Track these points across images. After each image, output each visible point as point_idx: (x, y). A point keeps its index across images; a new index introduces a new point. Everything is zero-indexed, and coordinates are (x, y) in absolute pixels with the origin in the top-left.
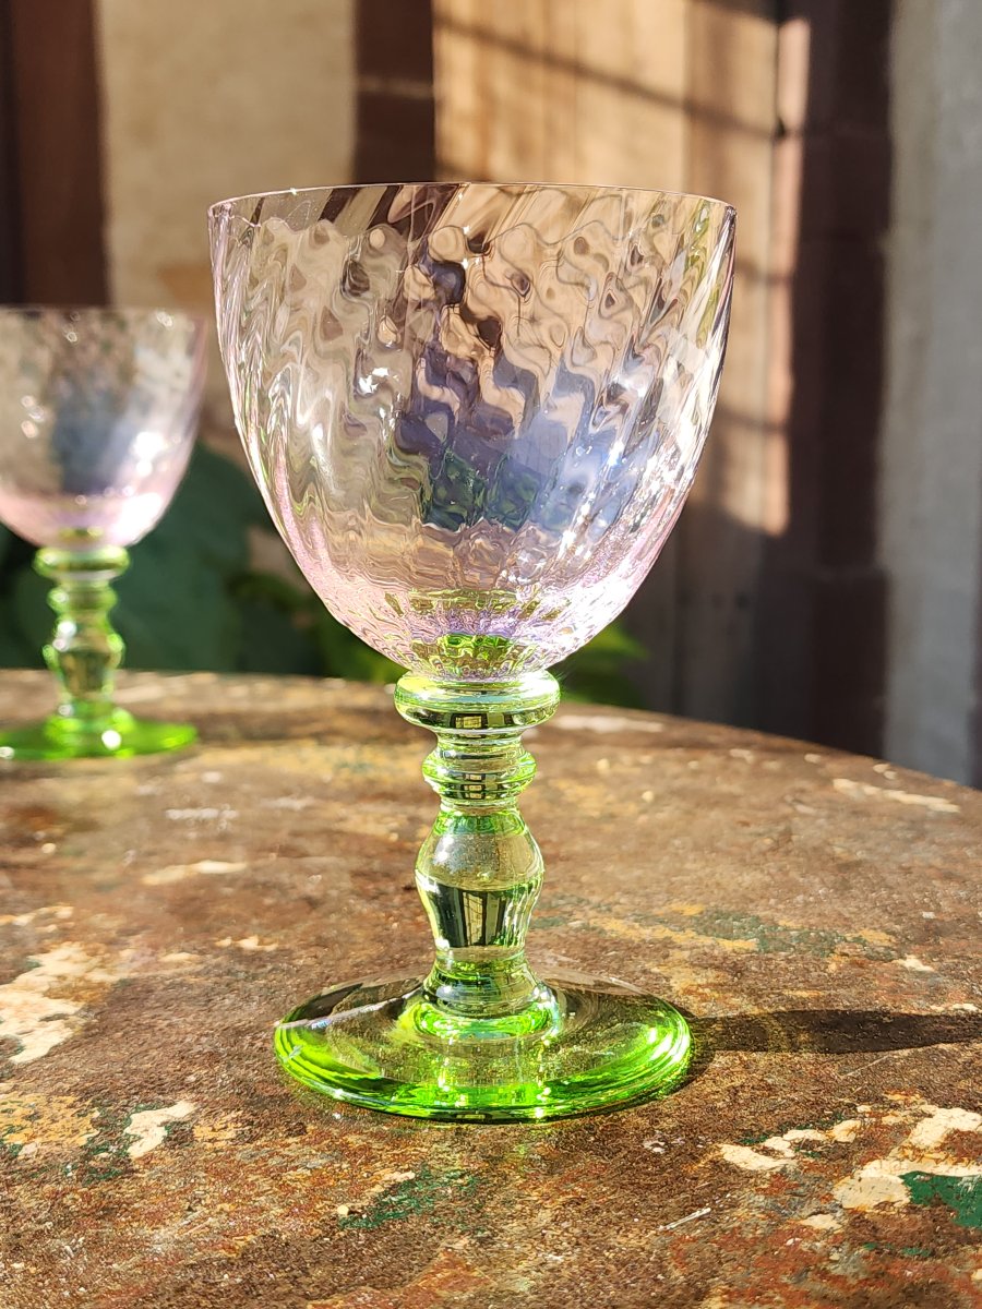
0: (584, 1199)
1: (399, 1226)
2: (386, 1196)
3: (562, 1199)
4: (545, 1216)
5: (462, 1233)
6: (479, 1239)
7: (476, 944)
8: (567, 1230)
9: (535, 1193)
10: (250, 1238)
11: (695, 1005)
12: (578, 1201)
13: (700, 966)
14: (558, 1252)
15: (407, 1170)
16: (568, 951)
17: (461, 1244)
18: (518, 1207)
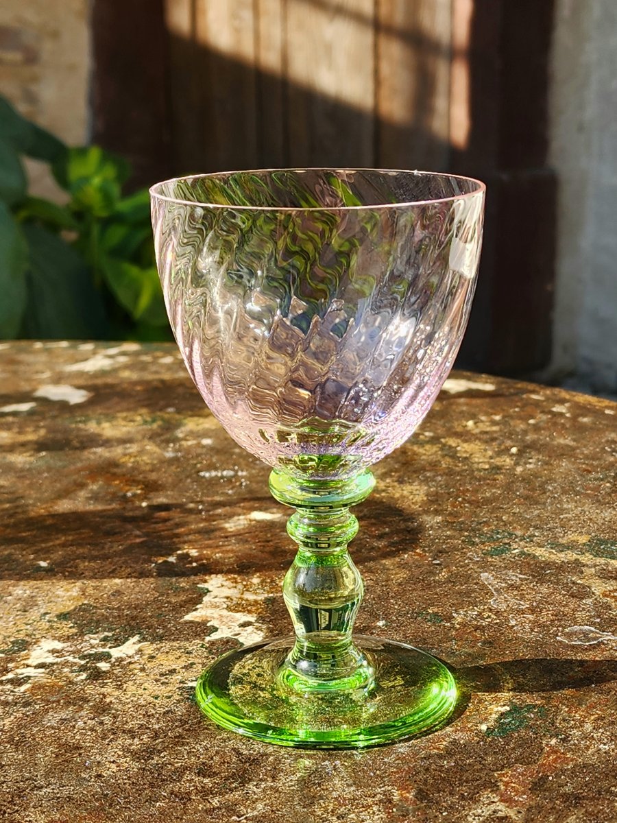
0: (604, 717)
1: (517, 734)
2: (501, 720)
3: (592, 718)
4: (588, 727)
5: (551, 737)
6: (561, 739)
7: (325, 629)
8: (603, 733)
9: (577, 715)
10: (444, 743)
11: (613, 604)
12: (600, 718)
13: (605, 578)
14: (605, 744)
15: (504, 705)
16: (521, 571)
17: (553, 741)
18: (572, 722)
